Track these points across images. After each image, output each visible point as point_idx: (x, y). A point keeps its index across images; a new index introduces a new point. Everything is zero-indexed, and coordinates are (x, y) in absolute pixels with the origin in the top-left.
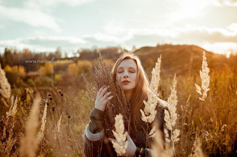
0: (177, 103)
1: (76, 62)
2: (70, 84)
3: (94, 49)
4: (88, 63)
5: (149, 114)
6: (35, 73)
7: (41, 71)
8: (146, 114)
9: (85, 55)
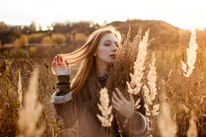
0: (157, 79)
1: (50, 35)
2: (45, 56)
3: (67, 23)
4: (61, 36)
5: (135, 86)
6: (10, 45)
7: (17, 43)
8: (132, 86)
9: (58, 29)
